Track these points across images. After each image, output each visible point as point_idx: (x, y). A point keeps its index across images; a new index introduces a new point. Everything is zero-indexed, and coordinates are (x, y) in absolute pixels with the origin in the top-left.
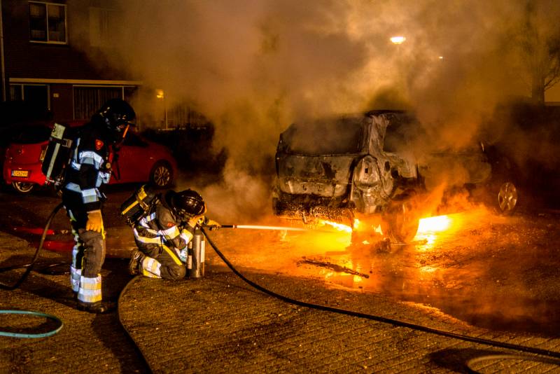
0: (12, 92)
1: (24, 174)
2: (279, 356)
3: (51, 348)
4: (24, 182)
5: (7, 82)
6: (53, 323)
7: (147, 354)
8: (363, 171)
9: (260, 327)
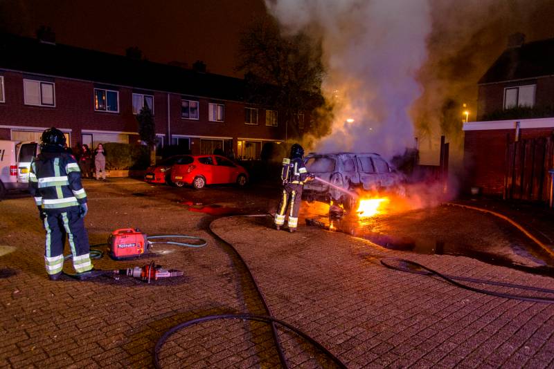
0: (173, 141)
1: (181, 178)
2: (299, 257)
3: (201, 251)
4: (180, 182)
5: (171, 136)
6: (202, 242)
7: (242, 255)
8: (335, 180)
9: (290, 245)
